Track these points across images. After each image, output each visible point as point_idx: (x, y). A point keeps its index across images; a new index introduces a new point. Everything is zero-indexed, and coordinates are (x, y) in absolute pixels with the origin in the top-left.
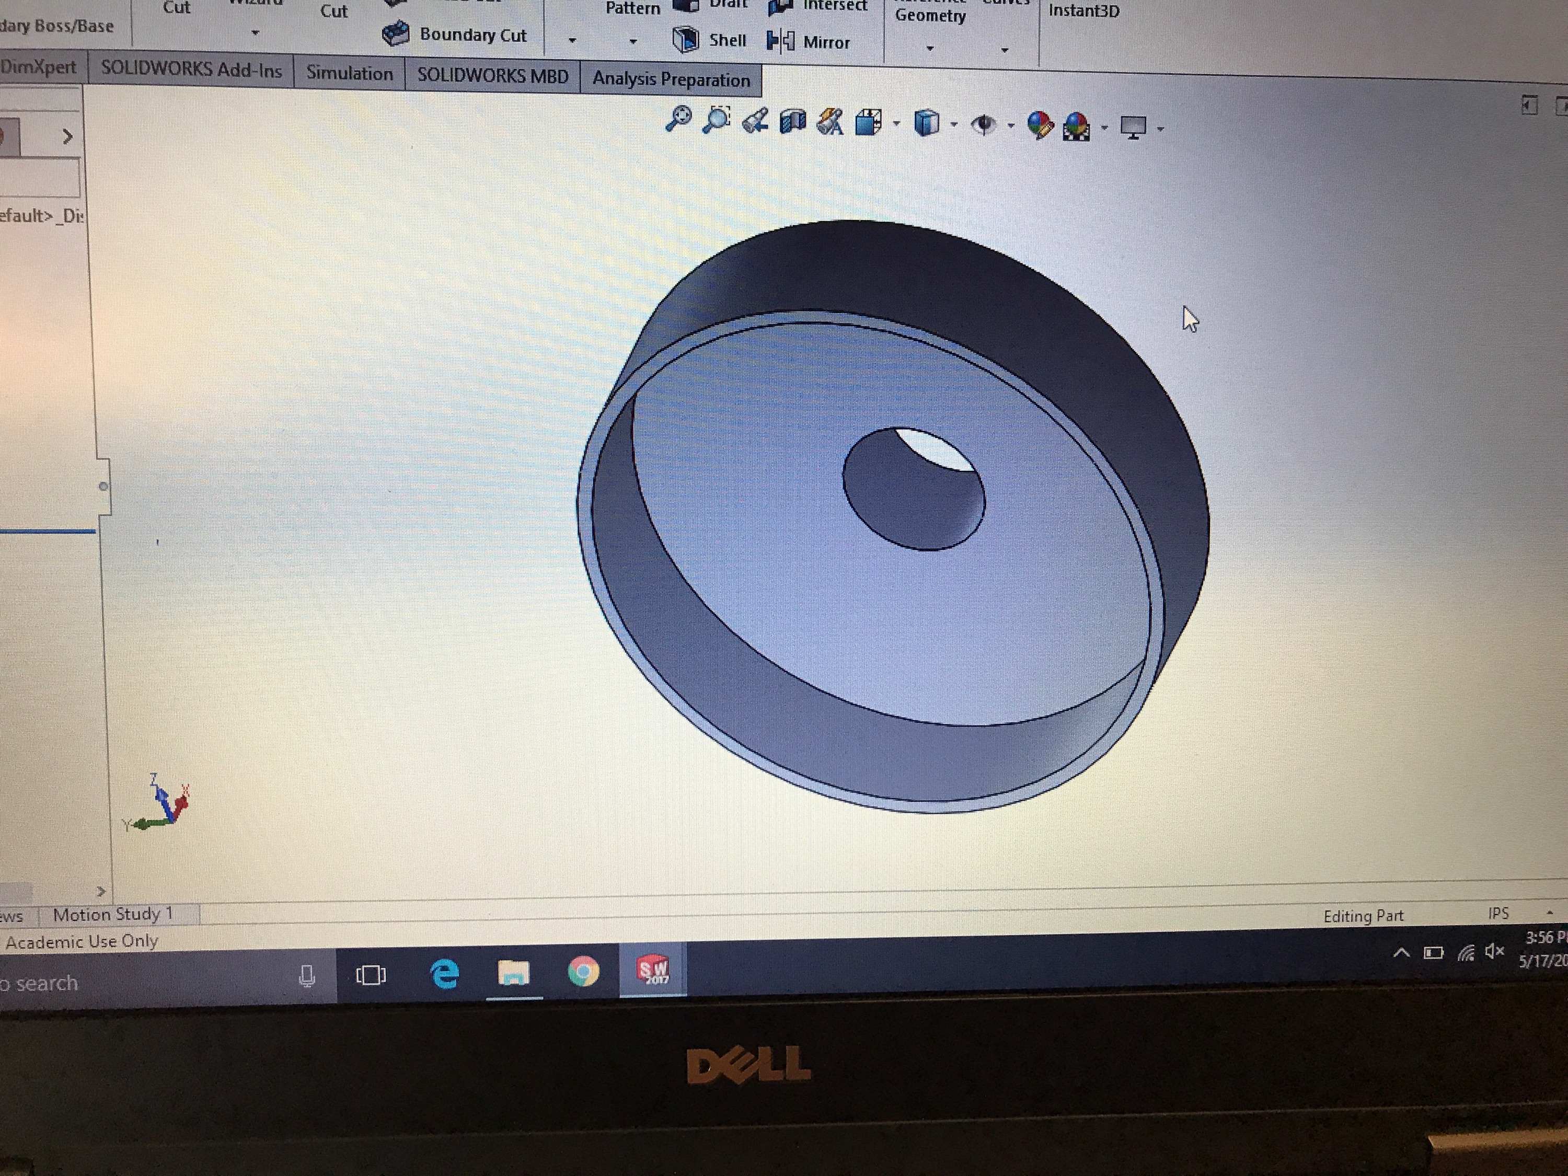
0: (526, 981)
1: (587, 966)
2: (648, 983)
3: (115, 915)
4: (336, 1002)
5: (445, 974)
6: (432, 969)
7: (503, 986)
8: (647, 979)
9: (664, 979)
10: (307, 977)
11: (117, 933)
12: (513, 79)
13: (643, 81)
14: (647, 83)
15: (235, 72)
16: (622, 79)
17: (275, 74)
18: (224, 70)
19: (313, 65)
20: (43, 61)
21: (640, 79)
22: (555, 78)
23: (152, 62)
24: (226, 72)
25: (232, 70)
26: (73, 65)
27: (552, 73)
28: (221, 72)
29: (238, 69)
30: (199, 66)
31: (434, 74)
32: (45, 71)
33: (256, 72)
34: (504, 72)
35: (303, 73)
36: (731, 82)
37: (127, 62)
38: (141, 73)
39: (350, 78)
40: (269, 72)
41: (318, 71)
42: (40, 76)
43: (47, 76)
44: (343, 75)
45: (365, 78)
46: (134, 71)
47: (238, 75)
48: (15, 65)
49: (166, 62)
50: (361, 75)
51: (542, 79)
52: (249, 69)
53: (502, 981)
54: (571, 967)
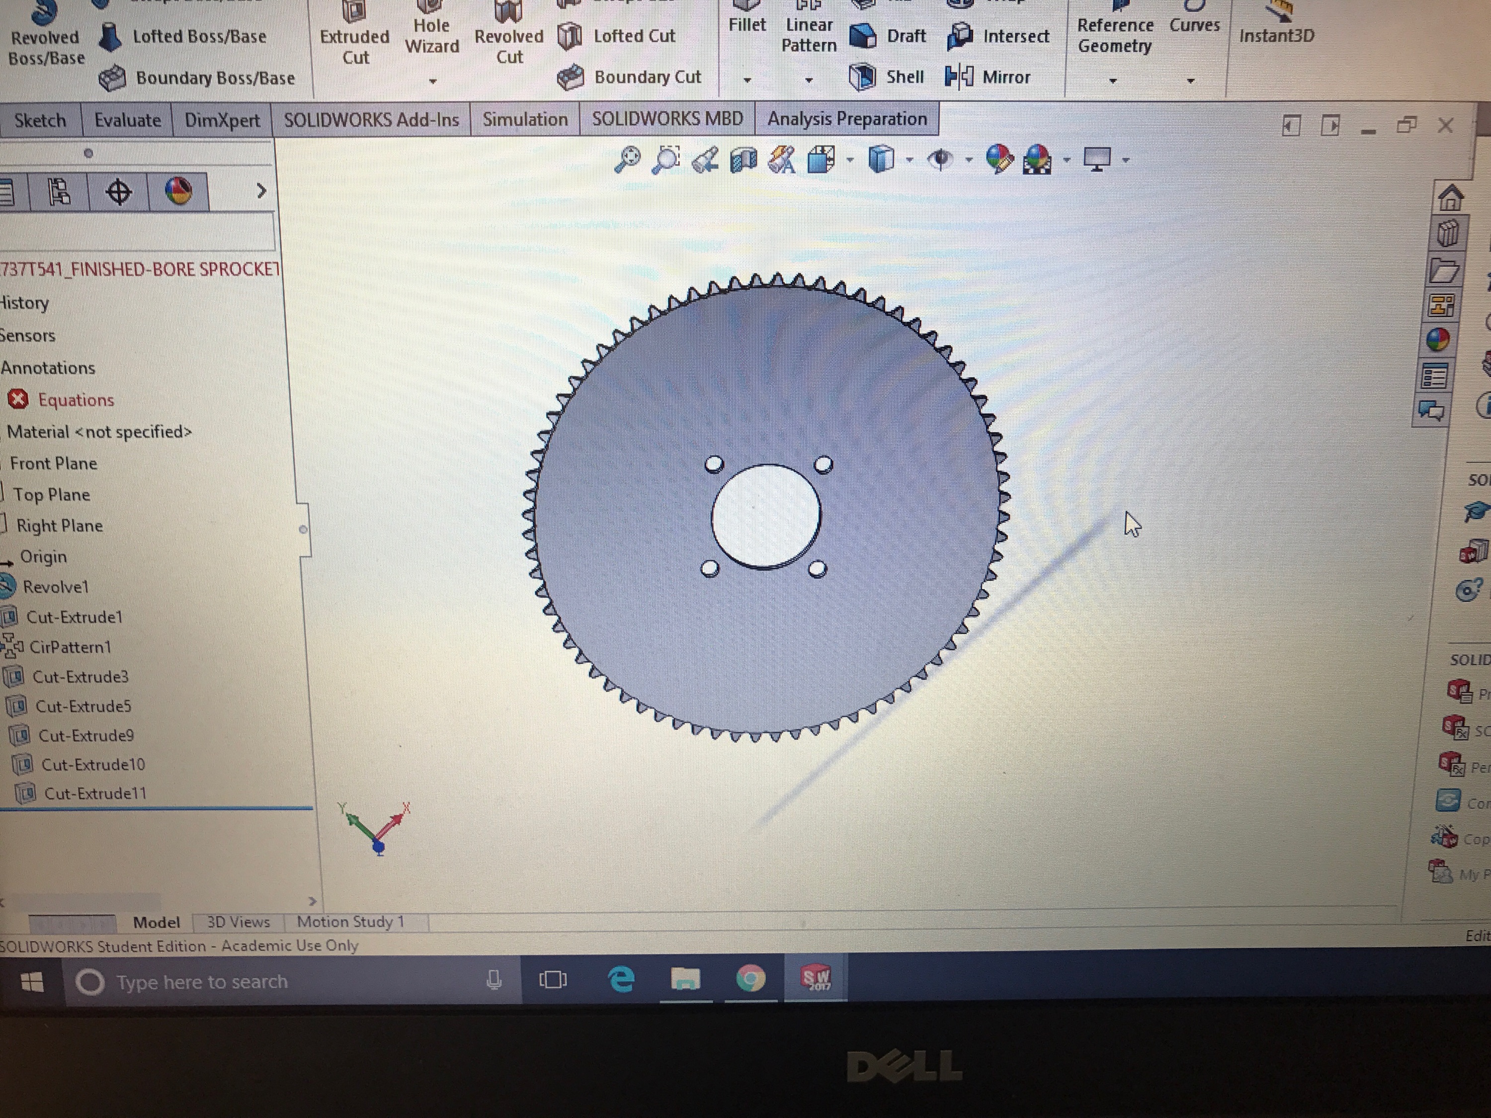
0: (697, 986)
1: (754, 973)
2: (811, 989)
4: (521, 1003)
5: (622, 979)
6: (611, 972)
7: (676, 990)
8: (811, 986)
9: (826, 986)
10: (494, 981)
12: (687, 121)
13: (818, 121)
14: (822, 124)
15: (414, 122)
16: (797, 120)
17: (453, 123)
18: (402, 120)
19: (490, 113)
20: (226, 114)
21: (815, 119)
22: (730, 120)
23: (334, 114)
24: (406, 122)
25: (411, 120)
26: (257, 118)
27: (727, 115)
28: (399, 122)
29: (416, 118)
30: (379, 116)
31: (608, 118)
32: (229, 124)
33: (434, 121)
34: (679, 114)
35: (479, 120)
36: (908, 121)
37: (309, 114)
38: (323, 125)
39: (526, 124)
40: (447, 121)
41: (494, 118)
42: (225, 129)
43: (232, 130)
44: (519, 122)
45: (540, 124)
46: (316, 123)
47: (416, 125)
48: (199, 119)
49: (347, 114)
50: (536, 121)
51: (717, 121)
52: (427, 118)
53: (674, 986)
54: (739, 975)
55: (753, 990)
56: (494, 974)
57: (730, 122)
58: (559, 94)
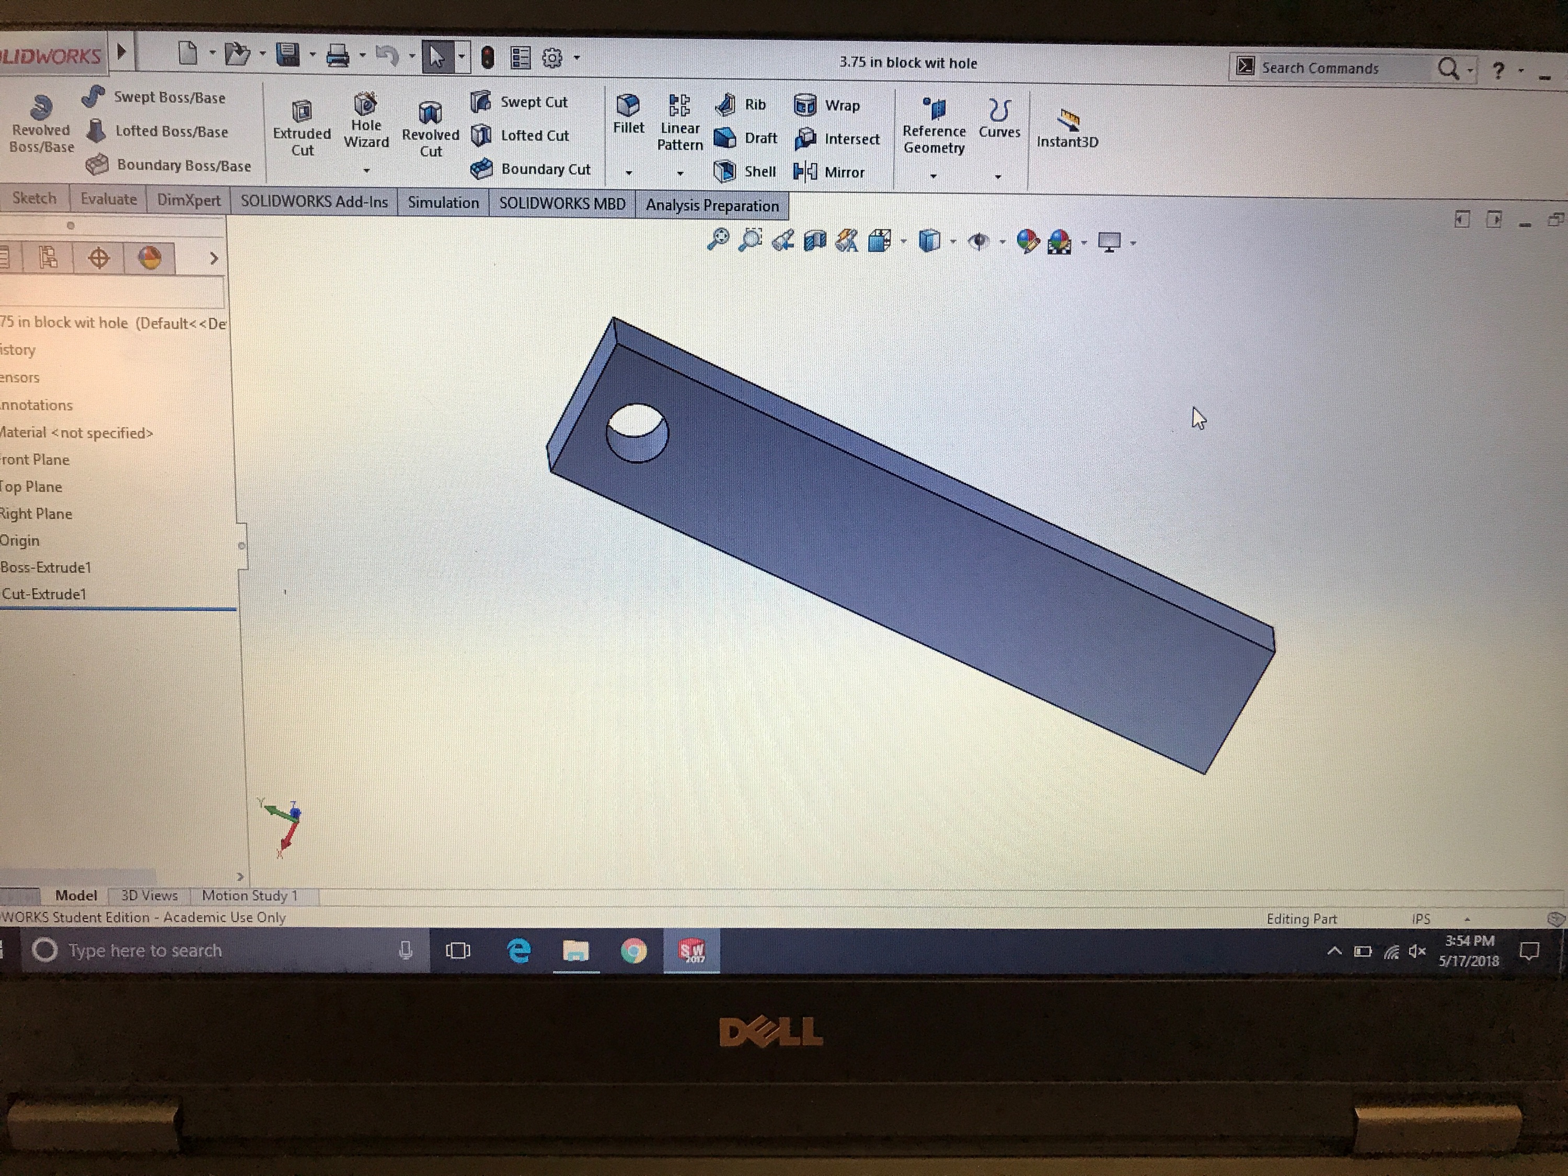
0: (586, 958)
1: (638, 947)
2: (688, 961)
3: (251, 896)
4: (429, 972)
5: (520, 951)
6: (509, 945)
7: (567, 961)
8: (687, 959)
9: (701, 959)
10: (406, 951)
11: (253, 911)
12: (579, 206)
13: (688, 208)
14: (692, 210)
15: (350, 203)
16: (670, 206)
17: (383, 205)
18: (341, 202)
19: (413, 197)
20: (192, 195)
21: (686, 206)
22: (614, 205)
23: (283, 196)
24: (343, 203)
25: (347, 202)
26: (218, 199)
27: (612, 201)
28: (338, 204)
29: (352, 201)
30: (321, 199)
31: (513, 203)
32: (194, 203)
33: (367, 203)
34: (572, 200)
35: (405, 203)
36: (763, 208)
37: (262, 196)
38: (274, 205)
39: (444, 207)
40: (378, 203)
41: (418, 201)
42: (191, 208)
43: (197, 208)
44: (438, 205)
45: (456, 207)
46: (268, 204)
47: (352, 206)
48: (170, 199)
49: (294, 196)
50: (453, 204)
51: (604, 206)
52: (361, 201)
53: (566, 958)
54: (623, 948)
55: (635, 962)
56: (406, 945)
57: (614, 207)
58: (474, 183)
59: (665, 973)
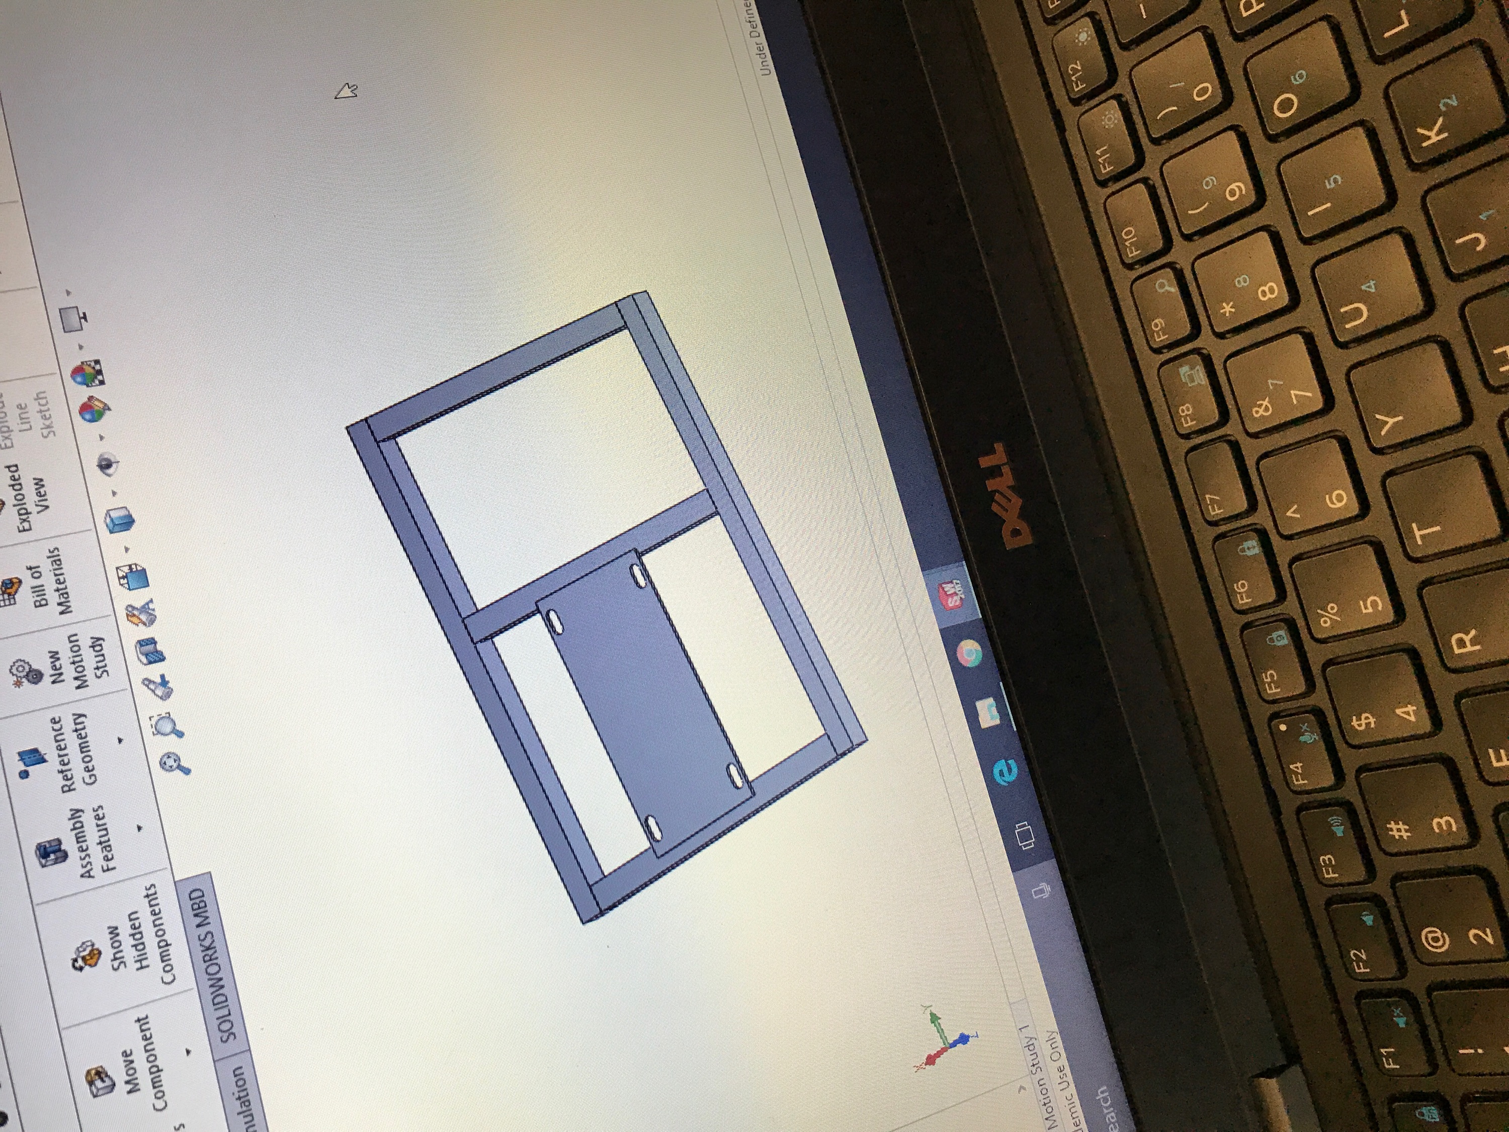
0: (991, 700)
1: (965, 652)
2: (963, 596)
3: (1039, 1075)
4: (1054, 859)
5: (1006, 771)
6: (1003, 783)
7: (1001, 719)
8: (961, 598)
9: (957, 584)
10: (1042, 891)
11: (1053, 1067)
53: (997, 721)
54: (969, 665)
55: (979, 648)
56: (1037, 893)
59: (981, 617)
